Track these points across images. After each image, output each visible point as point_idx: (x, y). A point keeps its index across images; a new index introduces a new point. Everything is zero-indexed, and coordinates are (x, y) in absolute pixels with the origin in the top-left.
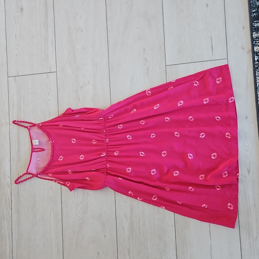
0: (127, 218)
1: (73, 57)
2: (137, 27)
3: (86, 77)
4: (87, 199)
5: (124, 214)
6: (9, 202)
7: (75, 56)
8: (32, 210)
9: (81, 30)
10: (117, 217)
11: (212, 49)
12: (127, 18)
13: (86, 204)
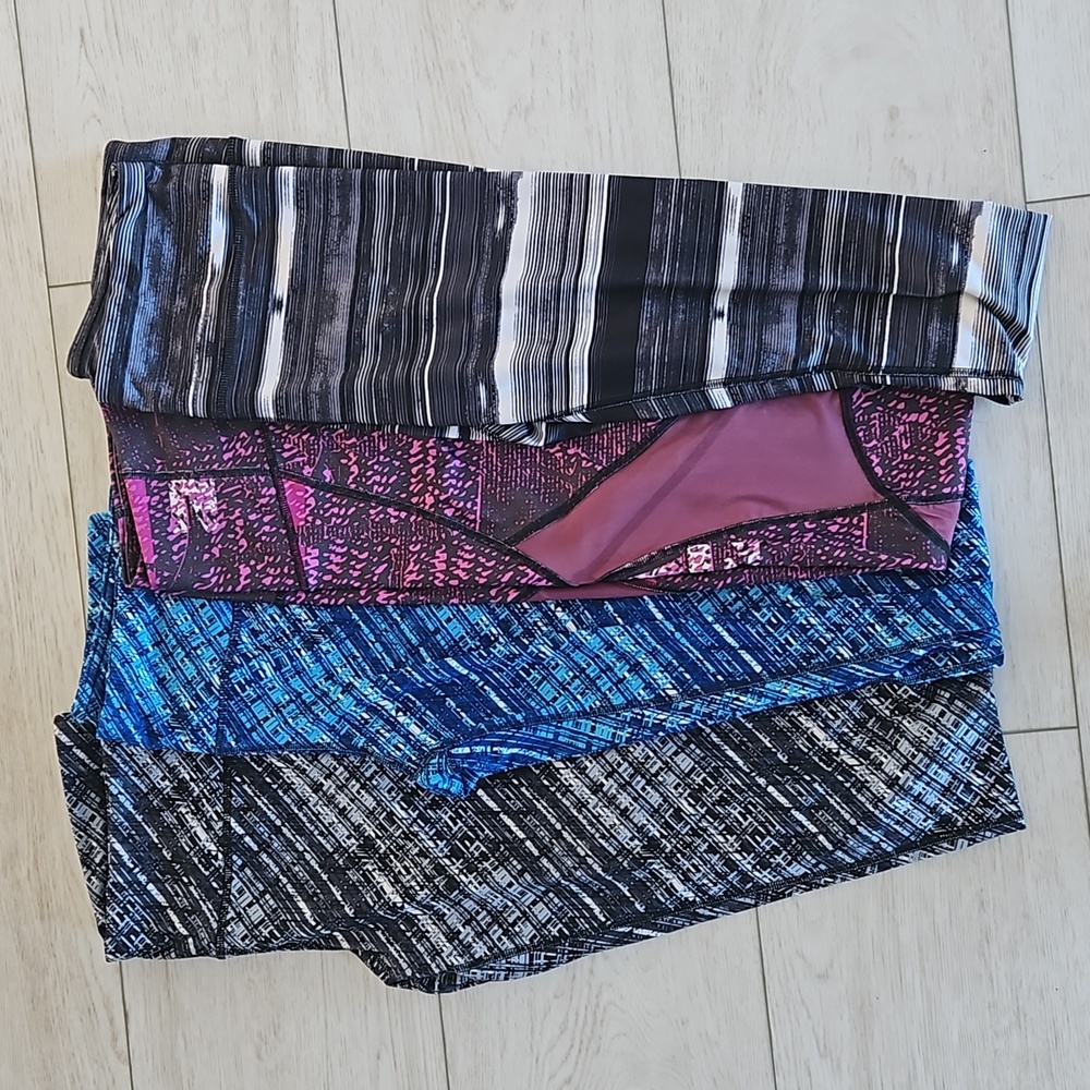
0: (839, 1066)
4: (591, 972)
5: (817, 1043)
6: (112, 1021)
8: (259, 1057)
10: (782, 1063)
13: (589, 1001)
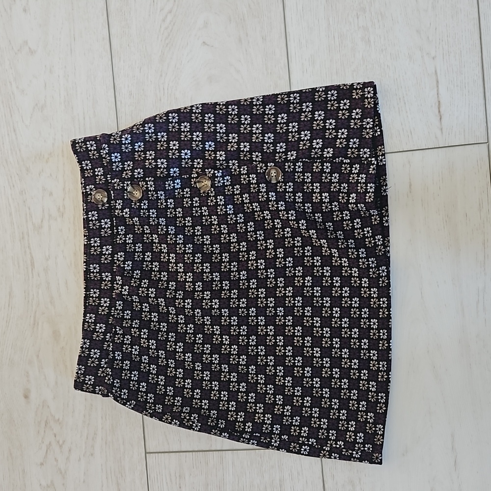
1: (8, 135)
2: (204, 42)
3: (51, 194)
7: (15, 131)
9: (29, 48)
11: (439, 111)
12: (170, 12)
